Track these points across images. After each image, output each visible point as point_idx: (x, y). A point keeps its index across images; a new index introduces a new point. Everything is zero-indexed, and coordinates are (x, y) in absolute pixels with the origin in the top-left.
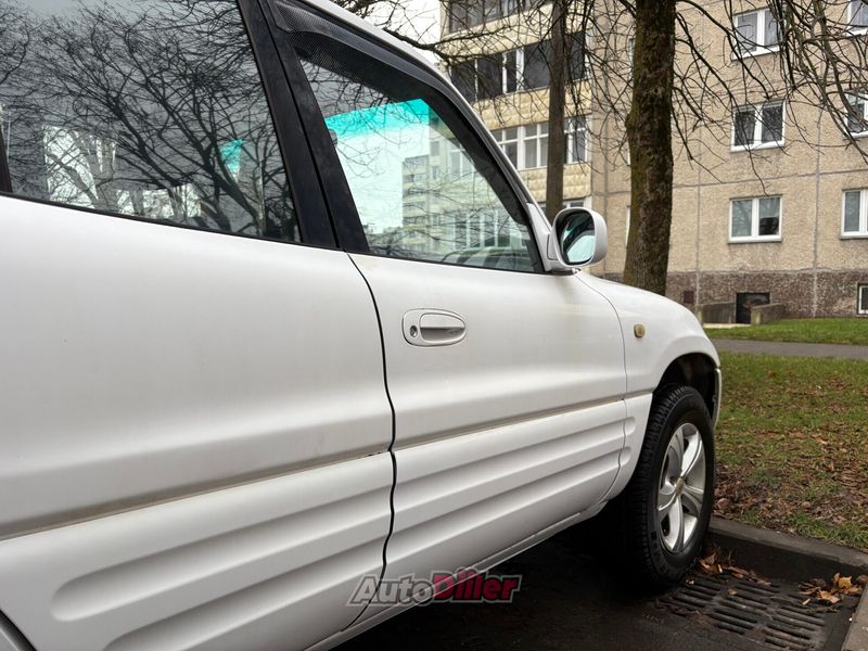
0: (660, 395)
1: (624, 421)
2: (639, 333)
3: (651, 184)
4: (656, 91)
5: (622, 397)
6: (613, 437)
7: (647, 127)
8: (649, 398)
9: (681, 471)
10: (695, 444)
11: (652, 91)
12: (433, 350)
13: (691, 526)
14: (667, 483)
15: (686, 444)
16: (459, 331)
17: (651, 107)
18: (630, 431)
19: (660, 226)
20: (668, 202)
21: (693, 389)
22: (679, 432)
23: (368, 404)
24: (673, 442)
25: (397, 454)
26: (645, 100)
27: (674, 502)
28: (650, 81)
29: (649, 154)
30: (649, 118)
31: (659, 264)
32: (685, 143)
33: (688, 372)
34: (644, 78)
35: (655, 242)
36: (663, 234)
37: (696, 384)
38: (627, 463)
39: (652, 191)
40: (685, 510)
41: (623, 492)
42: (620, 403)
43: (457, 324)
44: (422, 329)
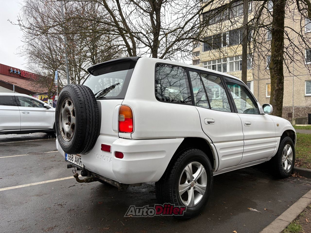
0: (282, 138)
1: (275, 142)
2: (278, 125)
3: (277, 84)
4: (278, 58)
5: (275, 137)
6: (273, 144)
7: (276, 68)
8: (280, 138)
9: (287, 154)
10: (290, 149)
11: (277, 58)
12: (247, 127)
13: (289, 167)
14: (284, 156)
15: (288, 149)
16: (250, 124)
17: (277, 63)
18: (276, 143)
19: (280, 96)
20: (282, 89)
21: (289, 137)
22: (286, 146)
23: (240, 134)
24: (285, 148)
25: (244, 141)
26: (275, 61)
27: (286, 160)
28: (276, 55)
29: (276, 76)
30: (276, 66)
31: (280, 107)
32: (288, 68)
33: (288, 134)
34: (275, 55)
35: (278, 101)
36: (281, 99)
37: (290, 136)
38: (276, 150)
39: (277, 86)
40: (288, 163)
41: (274, 156)
42: (274, 138)
43: (250, 123)
44: (246, 124)
